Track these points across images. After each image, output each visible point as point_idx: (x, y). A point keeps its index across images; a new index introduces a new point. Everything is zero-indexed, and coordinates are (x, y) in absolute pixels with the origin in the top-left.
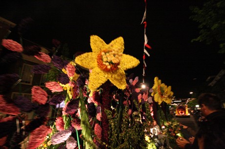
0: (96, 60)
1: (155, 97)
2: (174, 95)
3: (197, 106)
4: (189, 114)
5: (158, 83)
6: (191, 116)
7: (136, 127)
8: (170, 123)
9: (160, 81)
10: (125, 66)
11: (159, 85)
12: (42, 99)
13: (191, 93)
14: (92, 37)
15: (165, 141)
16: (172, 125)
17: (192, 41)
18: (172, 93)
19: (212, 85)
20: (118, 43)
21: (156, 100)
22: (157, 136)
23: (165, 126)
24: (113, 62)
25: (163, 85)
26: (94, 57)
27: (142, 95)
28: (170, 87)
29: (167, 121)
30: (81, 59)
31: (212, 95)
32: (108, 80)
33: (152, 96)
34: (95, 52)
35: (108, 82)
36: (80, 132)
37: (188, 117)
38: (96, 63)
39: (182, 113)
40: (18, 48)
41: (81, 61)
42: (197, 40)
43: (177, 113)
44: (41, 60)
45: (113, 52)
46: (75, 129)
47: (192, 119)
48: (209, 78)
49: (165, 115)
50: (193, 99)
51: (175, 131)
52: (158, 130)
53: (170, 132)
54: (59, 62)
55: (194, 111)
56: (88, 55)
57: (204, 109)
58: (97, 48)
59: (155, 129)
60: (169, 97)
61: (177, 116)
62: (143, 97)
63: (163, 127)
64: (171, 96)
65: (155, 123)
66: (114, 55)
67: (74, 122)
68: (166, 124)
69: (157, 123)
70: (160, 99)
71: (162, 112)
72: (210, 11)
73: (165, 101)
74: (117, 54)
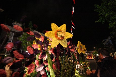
0: (54, 35)
1: (78, 50)
2: (86, 50)
3: (97, 54)
4: (93, 59)
5: (80, 44)
6: (94, 59)
7: (71, 64)
8: (85, 62)
9: (80, 43)
10: (67, 37)
11: (80, 45)
12: (31, 52)
13: (94, 48)
14: (52, 24)
15: (83, 71)
16: (86, 63)
17: (95, 22)
18: (86, 49)
19: (105, 44)
20: (64, 27)
21: (78, 52)
22: (79, 68)
23: (82, 64)
24: (62, 36)
25: (81, 45)
26: (53, 33)
27: (72, 49)
28: (85, 46)
29: (83, 62)
30: (47, 34)
31: (105, 49)
32: (59, 43)
33: (76, 50)
34: (53, 31)
35: (59, 44)
36: (47, 66)
37: (93, 60)
38: (54, 36)
39: (90, 58)
40: (21, 29)
41: (48, 35)
42: (98, 22)
43: (88, 58)
44: (30, 34)
45: (63, 32)
46: (45, 65)
47: (95, 61)
48: (103, 40)
49: (82, 59)
50: (95, 51)
51: (87, 66)
52: (79, 66)
53: (85, 67)
54: (37, 35)
55: (96, 57)
56: (51, 32)
57: (101, 56)
58: (54, 29)
59: (78, 65)
60: (84, 50)
61: (88, 60)
62: (72, 50)
63: (81, 65)
64: (85, 50)
65: (78, 62)
66: (63, 33)
67: (45, 62)
68: (83, 63)
69: (79, 62)
70: (80, 51)
71: (81, 57)
72: (104, 7)
73: (82, 52)
74: (64, 33)
